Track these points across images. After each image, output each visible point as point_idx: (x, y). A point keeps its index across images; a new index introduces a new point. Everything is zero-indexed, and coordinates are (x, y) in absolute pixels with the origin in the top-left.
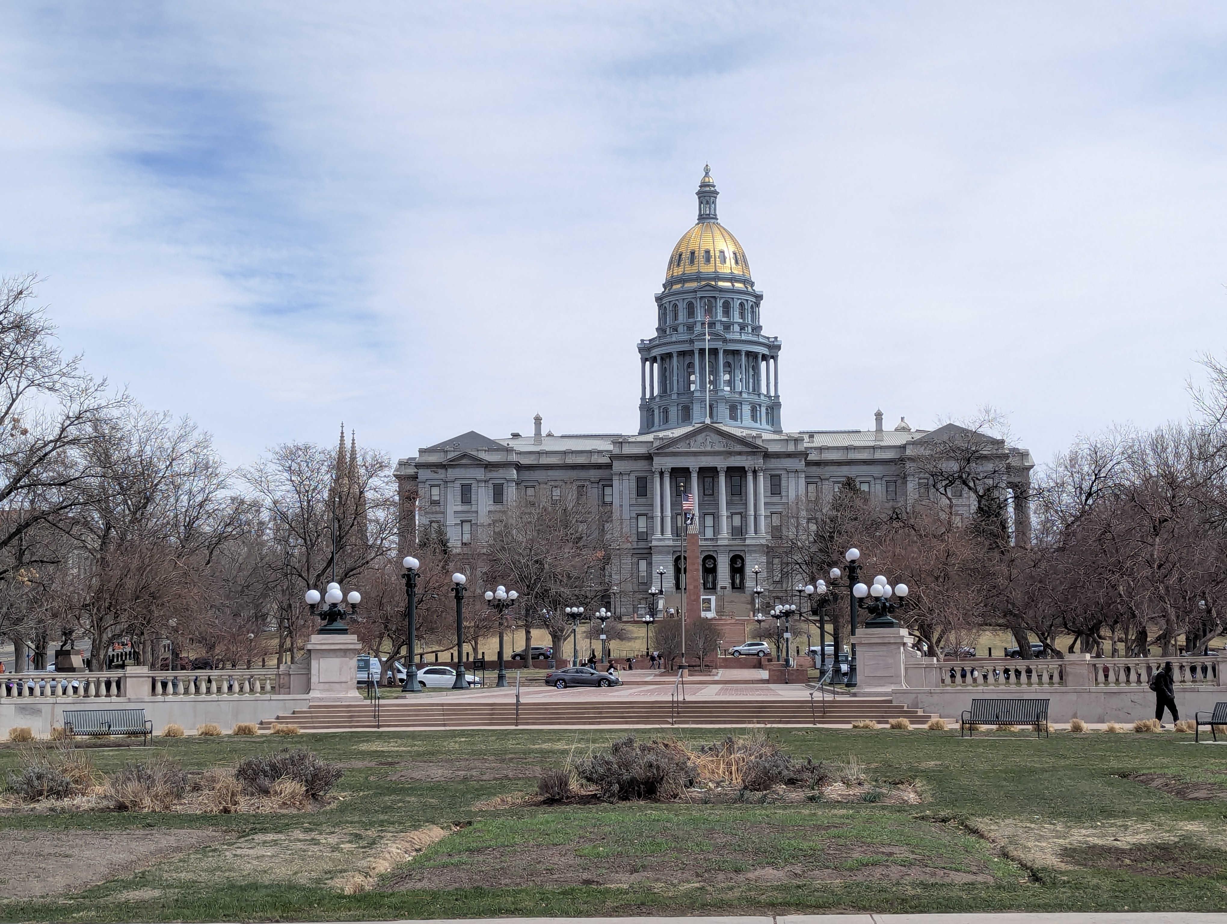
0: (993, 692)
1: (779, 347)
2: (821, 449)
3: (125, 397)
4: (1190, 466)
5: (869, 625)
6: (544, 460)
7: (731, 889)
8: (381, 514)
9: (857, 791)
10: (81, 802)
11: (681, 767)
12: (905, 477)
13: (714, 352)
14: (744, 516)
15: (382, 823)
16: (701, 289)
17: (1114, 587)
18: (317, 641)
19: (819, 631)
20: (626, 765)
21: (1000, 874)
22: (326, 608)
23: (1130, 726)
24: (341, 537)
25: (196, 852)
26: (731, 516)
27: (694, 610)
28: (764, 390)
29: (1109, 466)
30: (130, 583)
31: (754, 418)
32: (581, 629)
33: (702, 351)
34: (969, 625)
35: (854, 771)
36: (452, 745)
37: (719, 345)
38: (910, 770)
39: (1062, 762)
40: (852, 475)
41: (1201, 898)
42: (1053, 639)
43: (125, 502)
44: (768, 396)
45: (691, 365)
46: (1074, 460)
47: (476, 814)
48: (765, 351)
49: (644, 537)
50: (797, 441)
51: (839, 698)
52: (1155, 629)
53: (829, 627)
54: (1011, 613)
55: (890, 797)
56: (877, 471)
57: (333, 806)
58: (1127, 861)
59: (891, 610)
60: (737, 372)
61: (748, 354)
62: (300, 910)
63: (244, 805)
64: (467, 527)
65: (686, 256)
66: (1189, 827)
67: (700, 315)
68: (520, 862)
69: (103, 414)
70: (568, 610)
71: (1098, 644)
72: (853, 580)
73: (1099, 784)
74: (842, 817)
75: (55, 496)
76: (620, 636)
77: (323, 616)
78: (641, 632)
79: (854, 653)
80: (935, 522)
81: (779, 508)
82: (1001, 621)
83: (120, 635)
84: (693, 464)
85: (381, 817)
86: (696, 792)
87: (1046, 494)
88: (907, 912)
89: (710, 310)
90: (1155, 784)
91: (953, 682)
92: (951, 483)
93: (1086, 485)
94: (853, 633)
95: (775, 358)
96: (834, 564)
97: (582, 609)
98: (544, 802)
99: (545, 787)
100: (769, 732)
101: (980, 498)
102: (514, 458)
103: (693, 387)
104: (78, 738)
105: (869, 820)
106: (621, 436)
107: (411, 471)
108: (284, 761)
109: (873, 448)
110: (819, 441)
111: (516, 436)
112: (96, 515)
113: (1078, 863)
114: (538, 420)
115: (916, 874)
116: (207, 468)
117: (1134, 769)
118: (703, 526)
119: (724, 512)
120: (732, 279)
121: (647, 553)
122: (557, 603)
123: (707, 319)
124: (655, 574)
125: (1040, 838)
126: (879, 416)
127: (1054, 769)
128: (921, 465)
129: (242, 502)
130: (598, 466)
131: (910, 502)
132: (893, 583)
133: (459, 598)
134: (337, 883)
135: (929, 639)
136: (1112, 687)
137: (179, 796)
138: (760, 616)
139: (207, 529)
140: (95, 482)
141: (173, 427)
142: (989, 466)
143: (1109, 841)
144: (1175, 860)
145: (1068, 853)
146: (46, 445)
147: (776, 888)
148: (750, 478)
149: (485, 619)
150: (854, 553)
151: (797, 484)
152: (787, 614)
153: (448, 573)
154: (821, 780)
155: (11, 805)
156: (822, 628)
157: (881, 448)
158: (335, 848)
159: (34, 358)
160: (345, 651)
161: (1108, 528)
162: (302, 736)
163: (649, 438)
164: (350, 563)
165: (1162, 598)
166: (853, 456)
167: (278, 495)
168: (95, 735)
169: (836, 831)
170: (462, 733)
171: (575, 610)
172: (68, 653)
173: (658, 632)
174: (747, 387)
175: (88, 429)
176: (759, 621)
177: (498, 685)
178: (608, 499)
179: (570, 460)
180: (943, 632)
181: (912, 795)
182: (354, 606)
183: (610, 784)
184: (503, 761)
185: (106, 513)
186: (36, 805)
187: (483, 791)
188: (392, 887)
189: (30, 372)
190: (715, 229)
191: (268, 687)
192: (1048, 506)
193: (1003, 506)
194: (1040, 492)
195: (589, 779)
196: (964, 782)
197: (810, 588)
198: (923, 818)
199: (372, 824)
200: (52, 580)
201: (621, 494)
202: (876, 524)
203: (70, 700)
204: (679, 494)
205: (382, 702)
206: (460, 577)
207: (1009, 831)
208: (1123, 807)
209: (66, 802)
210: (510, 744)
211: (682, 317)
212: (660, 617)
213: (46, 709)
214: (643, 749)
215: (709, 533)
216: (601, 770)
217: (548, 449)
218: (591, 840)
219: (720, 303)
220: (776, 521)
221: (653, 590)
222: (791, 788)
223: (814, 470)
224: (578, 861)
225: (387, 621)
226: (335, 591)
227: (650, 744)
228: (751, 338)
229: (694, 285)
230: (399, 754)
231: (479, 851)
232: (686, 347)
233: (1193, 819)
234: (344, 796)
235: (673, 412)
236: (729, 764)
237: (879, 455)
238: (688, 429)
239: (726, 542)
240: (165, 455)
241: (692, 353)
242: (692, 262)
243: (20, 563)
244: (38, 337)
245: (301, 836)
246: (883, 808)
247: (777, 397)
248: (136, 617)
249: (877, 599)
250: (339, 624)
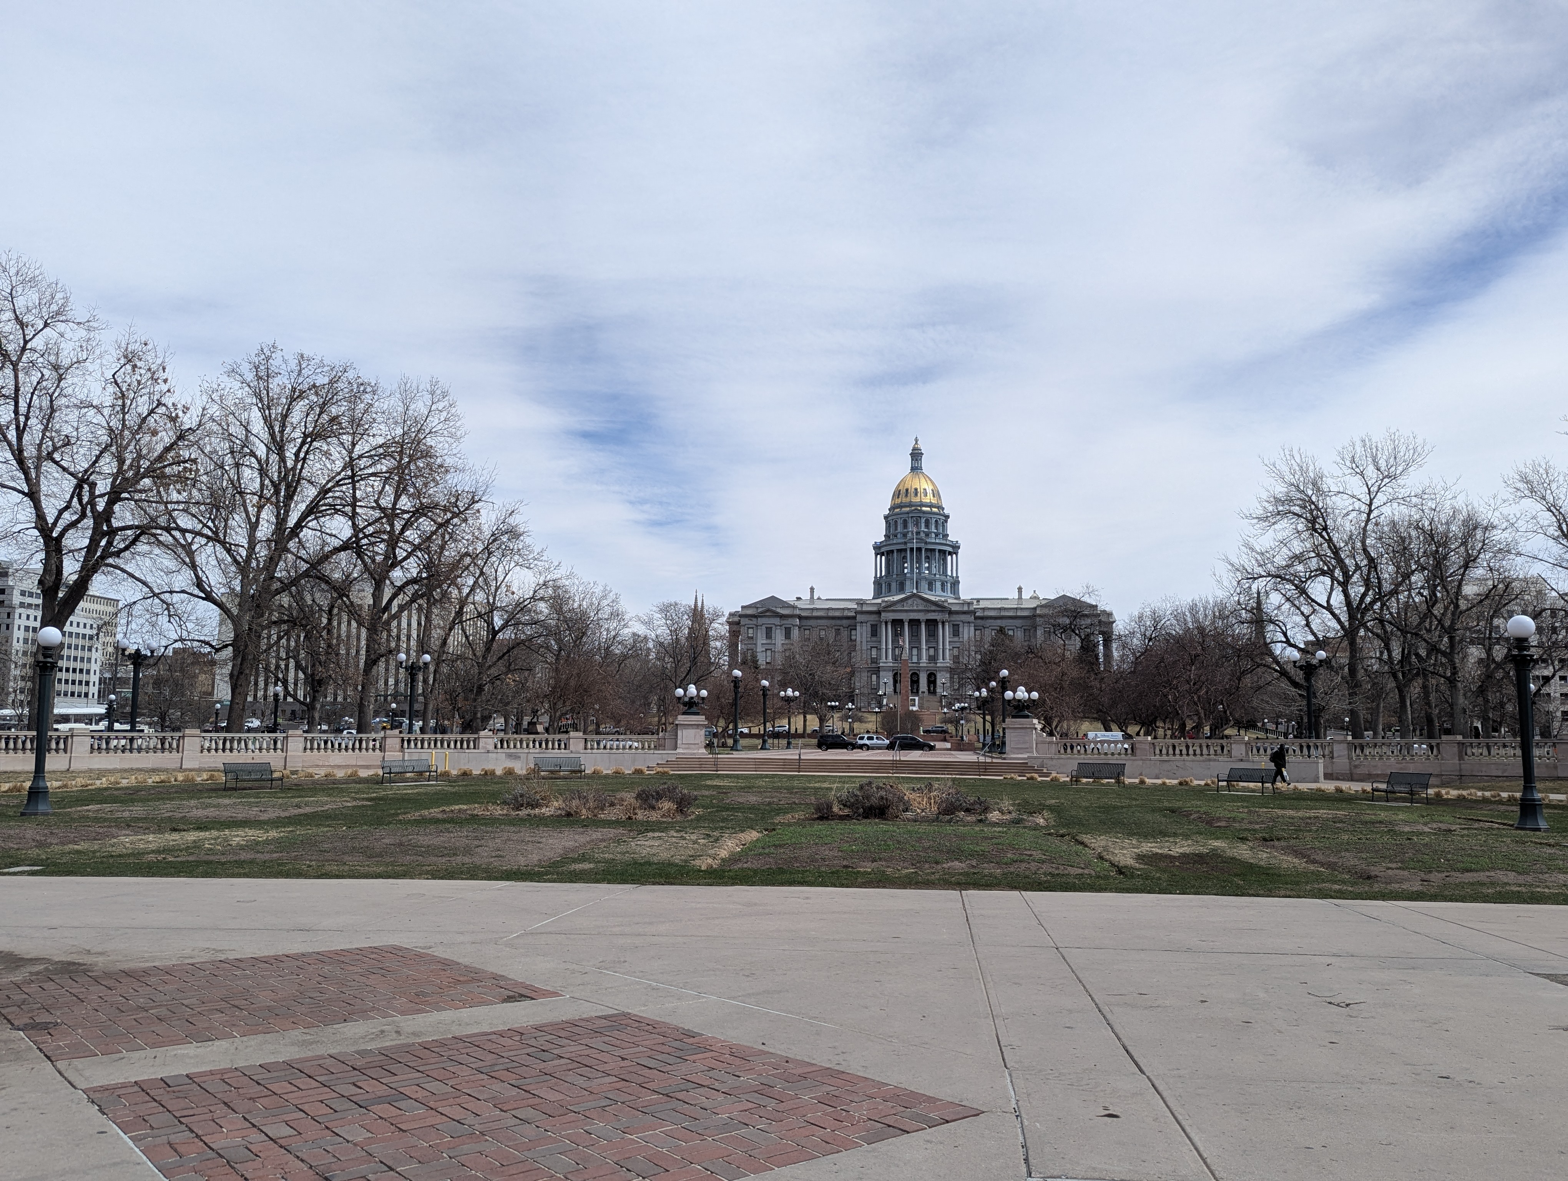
0: (1090, 759)
1: (959, 547)
2: (984, 609)
3: (571, 573)
4: (1213, 623)
5: (1014, 717)
6: (815, 614)
7: (934, 873)
8: (718, 644)
9: (1008, 817)
10: (545, 811)
11: (901, 799)
12: (1036, 628)
13: (919, 550)
14: (936, 649)
15: (722, 828)
16: (911, 512)
17: (1166, 696)
18: (681, 719)
19: (982, 720)
20: (868, 797)
21: (1098, 869)
22: (686, 699)
23: (1175, 782)
24: (695, 658)
25: (614, 842)
26: (928, 649)
27: (905, 705)
28: (949, 573)
29: (1163, 622)
30: (573, 683)
31: (943, 590)
32: (837, 715)
33: (912, 549)
34: (1075, 718)
35: (1006, 804)
36: (761, 783)
37: (922, 545)
38: (1040, 805)
39: (1134, 803)
40: (1003, 625)
41: (1225, 887)
42: (1126, 728)
43: (570, 635)
44: (952, 577)
45: (905, 558)
46: (1141, 617)
47: (777, 824)
48: (950, 549)
49: (875, 661)
50: (969, 604)
51: (994, 761)
52: (1191, 722)
53: (988, 718)
54: (1101, 711)
55: (1029, 821)
56: (1018, 622)
57: (693, 817)
58: (1177, 863)
59: (1028, 707)
60: (933, 562)
61: (940, 551)
62: (675, 878)
63: (640, 815)
64: (769, 653)
65: (903, 492)
66: (1215, 844)
67: (911, 528)
68: (805, 854)
69: (559, 583)
70: (829, 704)
71: (1155, 731)
72: (1004, 689)
73: (1158, 817)
74: (999, 832)
75: (529, 631)
76: (860, 720)
77: (685, 704)
78: (873, 718)
79: (1004, 733)
80: (1054, 655)
81: (958, 645)
82: (1095, 716)
83: (566, 714)
84: (904, 617)
85: (721, 824)
86: (909, 814)
87: (1124, 638)
88: (1041, 891)
89: (917, 524)
90: (1192, 817)
91: (1066, 752)
92: (1065, 631)
93: (1148, 634)
94: (1004, 721)
95: (956, 554)
96: (993, 679)
97: (837, 704)
98: (818, 818)
99: (818, 809)
100: (954, 780)
101: (1082, 640)
102: (797, 612)
103: (906, 571)
104: (542, 773)
105: (1016, 835)
106: (862, 600)
107: (736, 619)
108: (663, 790)
109: (1016, 609)
110: (982, 605)
111: (799, 599)
112: (553, 642)
113: (1146, 864)
114: (812, 589)
115: (1045, 867)
116: (618, 615)
117: (1179, 808)
118: (911, 655)
119: (924, 647)
120: (931, 506)
121: (877, 671)
122: (824, 699)
123: (915, 530)
124: (881, 683)
125: (1123, 848)
126: (1020, 589)
127: (1130, 806)
128: (1047, 619)
129: (639, 636)
130: (848, 618)
131: (1039, 642)
132: (1029, 691)
133: (764, 695)
134: (697, 862)
135: (1050, 726)
136: (1165, 757)
137: (602, 809)
138: (945, 710)
139: (617, 652)
140: (553, 623)
141: (598, 590)
142: (1089, 621)
143: (1165, 851)
144: (1207, 864)
145: (1140, 858)
146: (524, 601)
147: (961, 874)
148: (940, 626)
149: (780, 708)
150: (1005, 672)
151: (969, 630)
152: (963, 709)
153: (758, 681)
154: (986, 810)
155: (505, 812)
156: (984, 719)
157: (1021, 609)
158: (695, 842)
159: (519, 550)
160: (698, 725)
161: (1162, 660)
162: (672, 775)
163: (879, 601)
164: (700, 673)
165: (1196, 704)
166: (1003, 613)
167: (659, 632)
168: (552, 772)
169: (997, 841)
170: (767, 776)
171: (833, 703)
172: (535, 724)
173: (883, 718)
174: (939, 571)
175: (550, 591)
176: (945, 713)
177: (787, 748)
178: (853, 638)
179: (831, 614)
180: (1059, 722)
181: (1042, 820)
182: (703, 698)
183: (858, 808)
184: (791, 793)
185: (559, 641)
186: (520, 812)
187: (780, 811)
188: (730, 866)
189: (516, 557)
190: (921, 476)
191: (652, 746)
192: (1124, 646)
193: (1096, 645)
194: (1120, 637)
195: (845, 805)
196: (1073, 813)
197: (977, 694)
198: (1049, 834)
199: (716, 829)
200: (526, 680)
201: (861, 634)
202: (1017, 655)
203: (537, 751)
204: (897, 635)
205: (719, 756)
206: (765, 683)
207: (1103, 843)
208: (1174, 831)
209: (537, 811)
210: (795, 783)
211: (900, 528)
212: (884, 709)
213: (523, 756)
214: (878, 788)
215: (915, 659)
216: (852, 800)
217: (818, 607)
218: (847, 842)
219: (923, 520)
220: (956, 652)
221: (880, 693)
222: (967, 814)
223: (979, 622)
224: (840, 854)
225: (722, 708)
226: (692, 689)
227: (881, 785)
228: (942, 541)
229: (908, 509)
230: (730, 788)
231: (781, 846)
232: (902, 547)
233: (1218, 839)
234: (698, 812)
235: (894, 585)
236: (930, 798)
237: (1019, 613)
238: (903, 596)
239: (925, 665)
240: (594, 607)
241: (905, 550)
242: (906, 496)
243: (509, 671)
244: (522, 538)
245: (675, 834)
246: (1025, 827)
247: (957, 577)
248: (575, 703)
249: (1019, 701)
250: (694, 709)
